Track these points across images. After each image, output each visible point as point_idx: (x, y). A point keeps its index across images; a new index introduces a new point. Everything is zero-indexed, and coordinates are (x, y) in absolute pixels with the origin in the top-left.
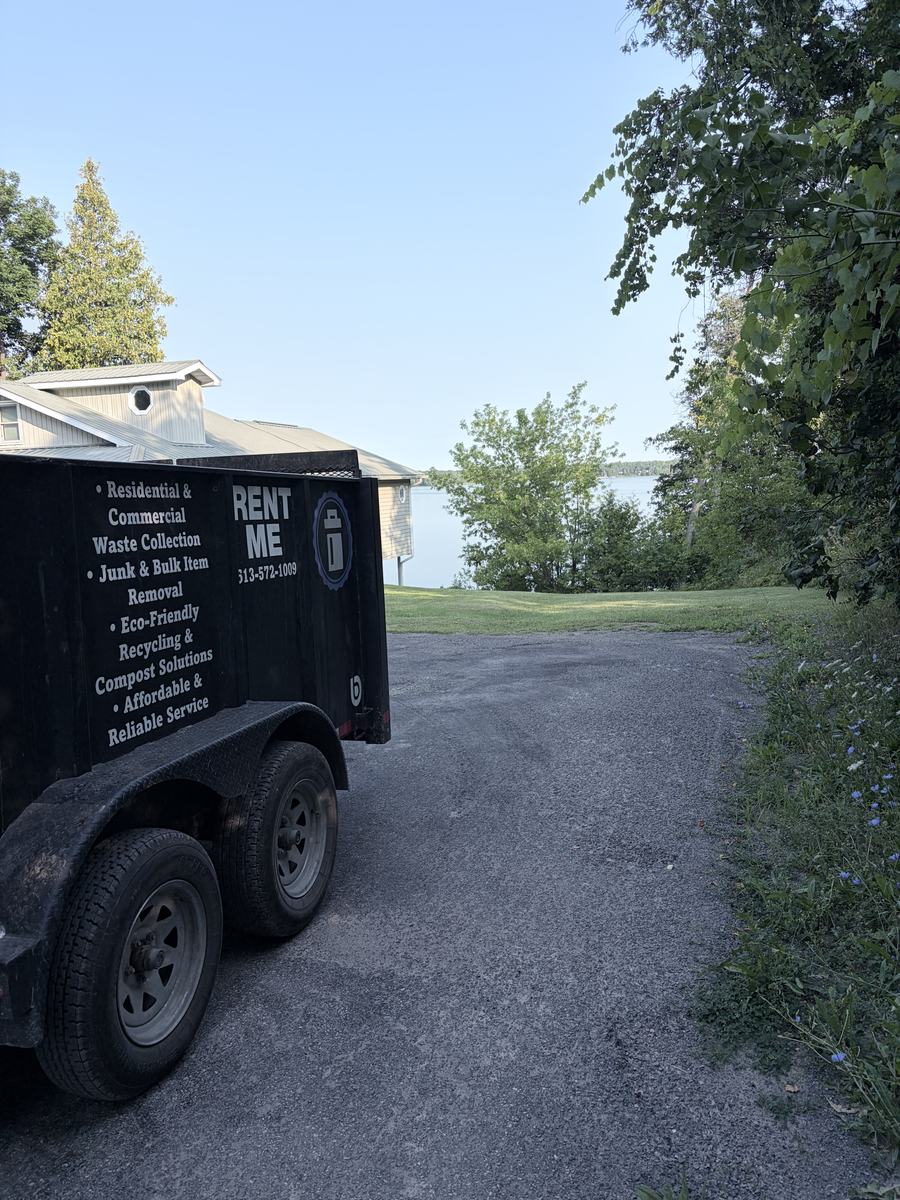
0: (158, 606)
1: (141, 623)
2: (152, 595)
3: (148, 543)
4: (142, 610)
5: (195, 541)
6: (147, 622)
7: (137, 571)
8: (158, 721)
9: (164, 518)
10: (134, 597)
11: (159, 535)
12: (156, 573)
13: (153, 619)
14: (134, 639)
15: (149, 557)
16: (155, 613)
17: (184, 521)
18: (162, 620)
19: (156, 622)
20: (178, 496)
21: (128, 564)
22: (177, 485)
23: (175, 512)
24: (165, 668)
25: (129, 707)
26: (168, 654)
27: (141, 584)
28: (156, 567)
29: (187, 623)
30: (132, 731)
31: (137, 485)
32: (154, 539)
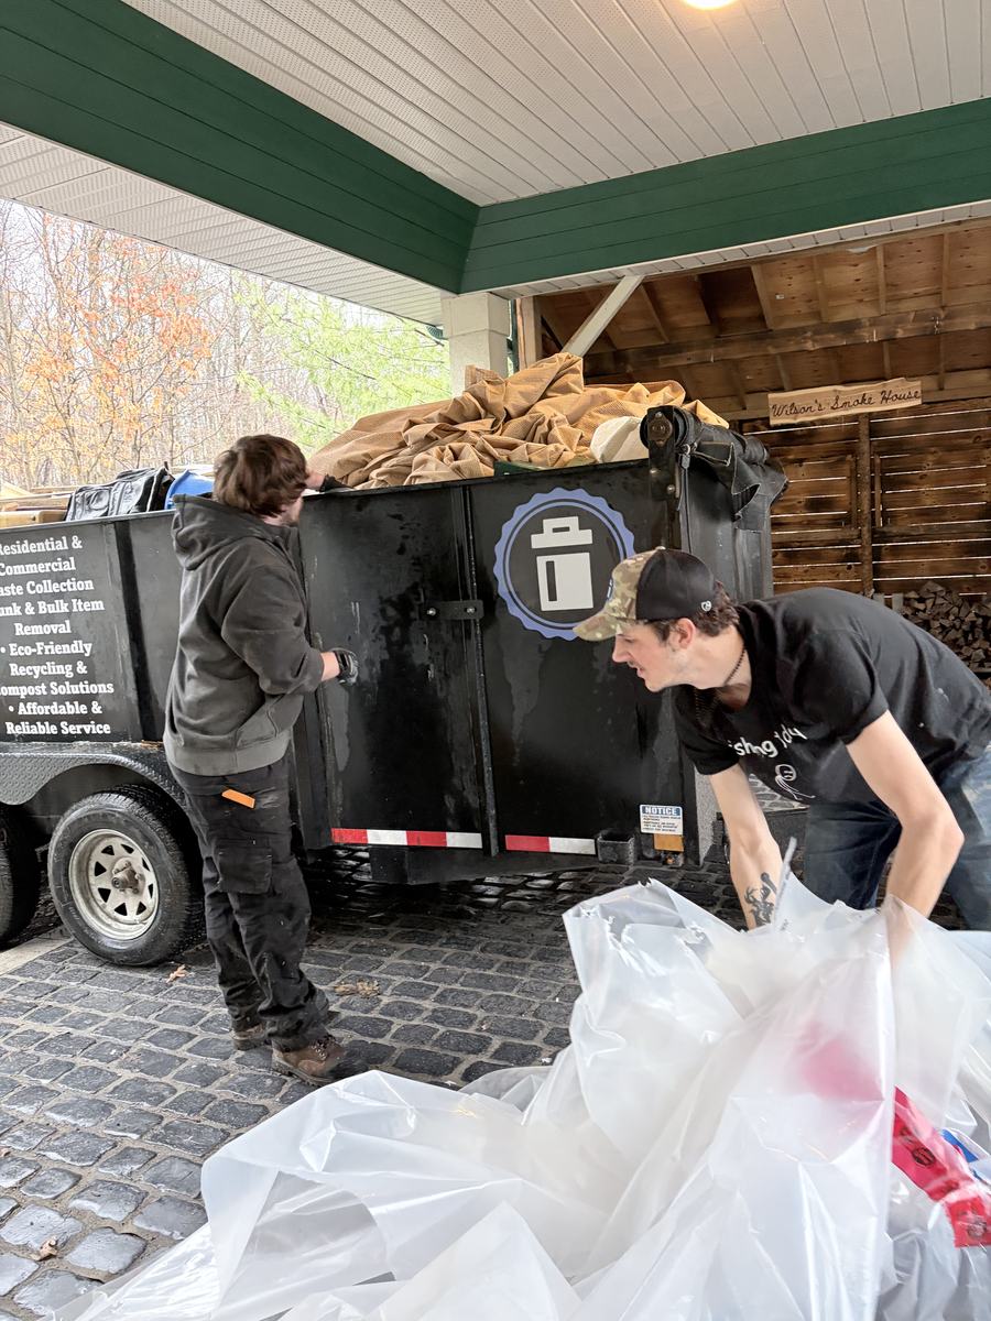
0: (45, 639)
1: (28, 651)
2: (37, 630)
3: (33, 588)
4: (30, 641)
5: (89, 585)
6: (35, 650)
7: (22, 610)
8: (53, 730)
9: (50, 568)
10: (20, 630)
11: (44, 582)
12: (41, 612)
13: (40, 649)
14: (23, 661)
15: (35, 599)
16: (42, 644)
17: (73, 568)
18: (50, 650)
19: (43, 651)
20: (66, 548)
21: (14, 604)
22: (64, 538)
23: (63, 561)
24: (56, 690)
25: (22, 710)
26: (60, 679)
27: (26, 620)
28: (40, 608)
29: (80, 657)
30: (25, 729)
31: (22, 543)
32: (39, 585)
